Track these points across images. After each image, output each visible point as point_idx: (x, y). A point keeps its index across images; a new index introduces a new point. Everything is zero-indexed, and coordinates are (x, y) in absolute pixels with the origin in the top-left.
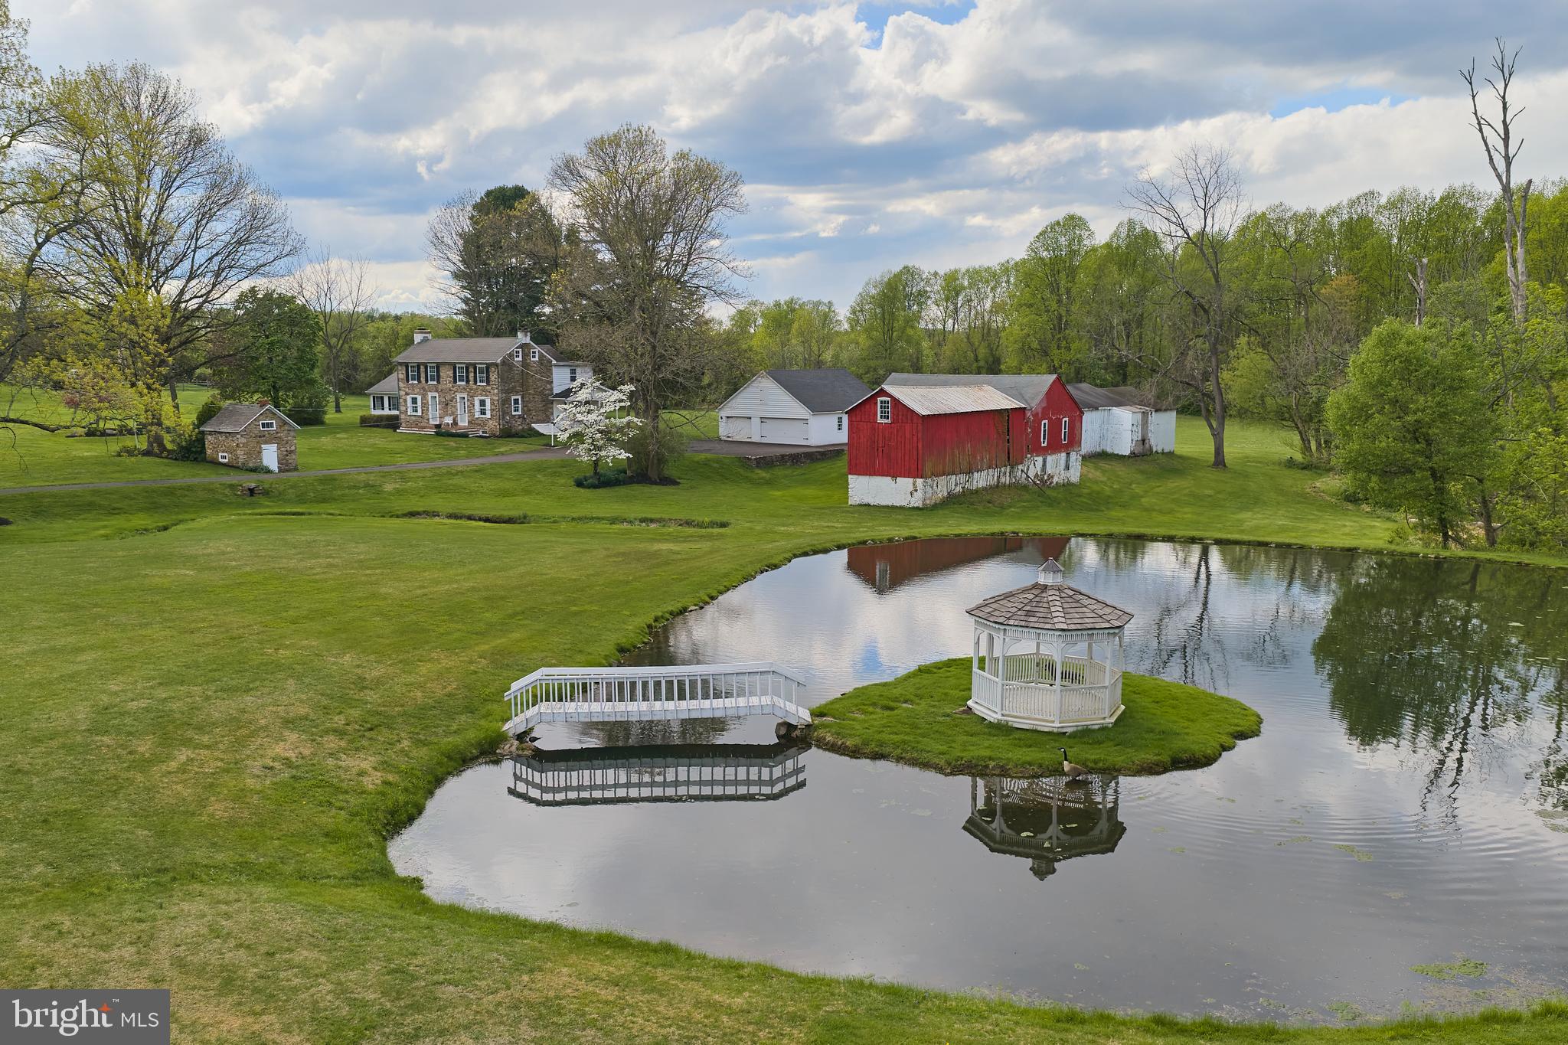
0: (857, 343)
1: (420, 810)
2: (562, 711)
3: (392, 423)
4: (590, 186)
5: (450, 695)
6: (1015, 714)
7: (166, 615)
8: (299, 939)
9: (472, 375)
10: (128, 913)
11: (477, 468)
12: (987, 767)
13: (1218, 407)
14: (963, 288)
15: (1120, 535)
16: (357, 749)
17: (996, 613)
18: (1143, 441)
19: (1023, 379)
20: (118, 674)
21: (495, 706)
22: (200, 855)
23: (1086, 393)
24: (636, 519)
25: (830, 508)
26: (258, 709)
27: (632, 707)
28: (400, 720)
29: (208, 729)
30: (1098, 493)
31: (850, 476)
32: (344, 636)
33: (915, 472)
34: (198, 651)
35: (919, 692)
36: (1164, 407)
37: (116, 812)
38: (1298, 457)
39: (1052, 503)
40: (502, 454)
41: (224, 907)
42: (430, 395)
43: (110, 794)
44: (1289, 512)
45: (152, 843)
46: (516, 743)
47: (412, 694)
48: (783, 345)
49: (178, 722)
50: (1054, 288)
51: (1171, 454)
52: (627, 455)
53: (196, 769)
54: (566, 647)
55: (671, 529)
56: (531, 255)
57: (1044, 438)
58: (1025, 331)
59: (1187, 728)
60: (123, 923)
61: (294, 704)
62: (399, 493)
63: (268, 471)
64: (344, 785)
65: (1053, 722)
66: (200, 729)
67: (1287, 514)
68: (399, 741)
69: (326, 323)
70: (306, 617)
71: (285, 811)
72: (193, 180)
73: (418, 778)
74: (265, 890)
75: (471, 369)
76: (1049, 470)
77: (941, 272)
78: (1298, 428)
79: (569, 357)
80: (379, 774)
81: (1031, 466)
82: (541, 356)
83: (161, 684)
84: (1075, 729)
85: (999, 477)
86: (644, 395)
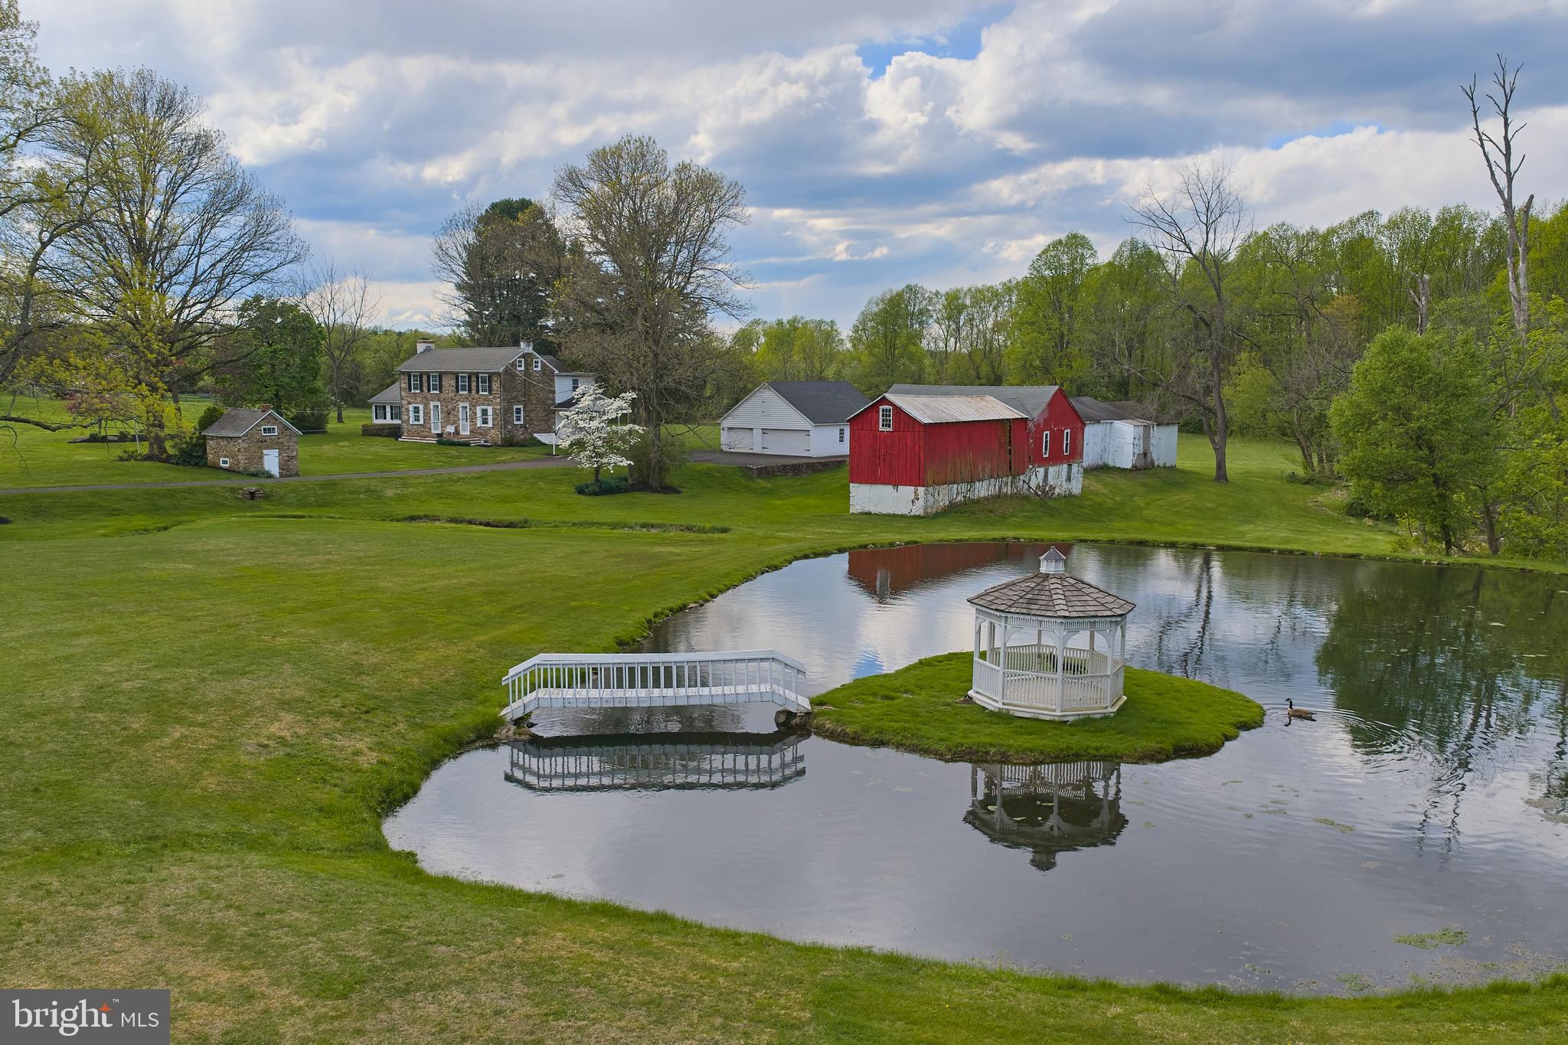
0: (859, 360)
1: (415, 790)
2: (560, 696)
3: (395, 432)
4: (593, 196)
5: (447, 682)
6: (1016, 702)
7: (163, 604)
8: (290, 901)
9: (474, 384)
10: (117, 875)
11: (478, 476)
12: (987, 753)
13: (1220, 421)
14: (965, 307)
15: (1121, 541)
16: (353, 730)
17: (997, 601)
18: (1145, 454)
19: (1026, 390)
20: (114, 656)
21: (493, 693)
22: (191, 825)
23: (1087, 406)
24: (636, 525)
25: (831, 516)
26: (254, 690)
27: (631, 693)
28: (396, 704)
29: (202, 708)
30: (1099, 504)
31: (851, 485)
32: (342, 625)
33: (917, 481)
34: (195, 637)
35: (919, 683)
36: (1165, 422)
37: (108, 784)
38: (1300, 472)
39: (1053, 513)
40: (504, 462)
41: (215, 872)
42: (432, 404)
43: (103, 767)
44: (1290, 525)
45: (143, 812)
46: (513, 728)
47: (409, 680)
48: (785, 361)
49: (173, 701)
50: (1056, 306)
51: (1172, 468)
52: (629, 462)
53: (189, 745)
54: (564, 639)
55: (672, 534)
56: (535, 266)
57: (1046, 449)
58: (1027, 349)
59: (1190, 718)
60: (112, 884)
61: (289, 687)
62: (400, 498)
63: (270, 476)
64: (340, 764)
65: (1054, 711)
66: (195, 708)
67: (1289, 527)
68: (395, 724)
69: (329, 333)
70: (304, 608)
71: (279, 786)
72: (198, 186)
73: (414, 759)
74: (257, 858)
75: (474, 379)
76: (1051, 482)
77: (943, 291)
78: (1300, 444)
79: (573, 368)
80: (374, 754)
81: (1033, 477)
82: (544, 366)
83: (156, 666)
84: (1077, 718)
85: (1000, 487)
86: (646, 403)
